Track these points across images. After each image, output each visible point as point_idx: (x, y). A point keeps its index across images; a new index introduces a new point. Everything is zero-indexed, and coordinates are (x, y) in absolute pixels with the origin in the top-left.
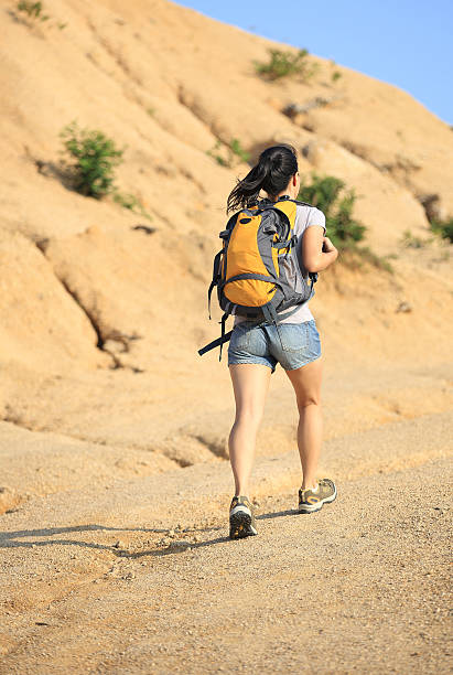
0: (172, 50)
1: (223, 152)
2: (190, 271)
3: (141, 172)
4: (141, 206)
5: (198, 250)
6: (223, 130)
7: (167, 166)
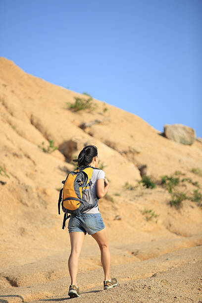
0: (30, 98)
2: (21, 201)
3: (6, 155)
5: (25, 192)
6: (50, 135)
7: (19, 153)
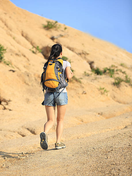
0: (20, 21)
1: (34, 50)
2: (25, 82)
3: (11, 55)
4: (11, 65)
5: (27, 77)
6: (34, 43)
7: (19, 53)
